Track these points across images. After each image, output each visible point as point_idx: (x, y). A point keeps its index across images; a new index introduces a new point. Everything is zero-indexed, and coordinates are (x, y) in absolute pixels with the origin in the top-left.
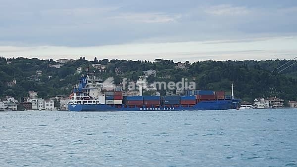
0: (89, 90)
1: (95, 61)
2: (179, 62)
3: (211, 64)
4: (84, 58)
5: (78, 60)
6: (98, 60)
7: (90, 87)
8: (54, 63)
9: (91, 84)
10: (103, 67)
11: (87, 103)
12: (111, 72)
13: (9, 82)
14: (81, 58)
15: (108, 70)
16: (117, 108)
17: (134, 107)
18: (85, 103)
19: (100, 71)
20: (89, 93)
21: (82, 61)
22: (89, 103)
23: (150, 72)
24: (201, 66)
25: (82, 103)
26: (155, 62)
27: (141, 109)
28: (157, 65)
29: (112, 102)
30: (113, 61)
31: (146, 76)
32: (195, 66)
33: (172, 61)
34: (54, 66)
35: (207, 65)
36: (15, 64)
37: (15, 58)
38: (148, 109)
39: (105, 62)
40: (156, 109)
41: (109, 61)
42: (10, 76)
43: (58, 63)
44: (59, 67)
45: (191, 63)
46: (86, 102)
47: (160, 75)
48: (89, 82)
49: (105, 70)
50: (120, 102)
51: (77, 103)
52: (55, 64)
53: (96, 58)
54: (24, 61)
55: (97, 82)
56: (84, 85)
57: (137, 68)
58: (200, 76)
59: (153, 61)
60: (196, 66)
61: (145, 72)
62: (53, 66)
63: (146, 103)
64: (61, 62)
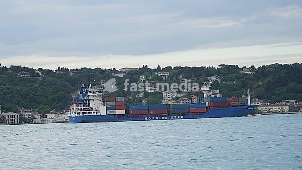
0: (89, 100)
1: (158, 69)
2: (244, 67)
3: (278, 69)
4: (147, 66)
5: (140, 69)
6: (161, 67)
7: (91, 97)
8: (117, 72)
9: (91, 94)
10: (167, 75)
11: (87, 114)
12: (174, 79)
13: (73, 92)
14: (144, 66)
15: (171, 77)
16: (120, 118)
17: (138, 117)
18: (84, 115)
19: (164, 78)
20: (89, 104)
21: (145, 70)
22: (89, 114)
23: (214, 79)
24: (267, 70)
25: (81, 115)
26: (219, 67)
27: (146, 118)
28: (221, 71)
29: (113, 112)
30: (176, 68)
31: (210, 83)
32: (260, 70)
33: (237, 66)
34: (118, 75)
35: (273, 70)
36: (79, 75)
37: (78, 69)
38: (153, 118)
39: (168, 69)
40: (163, 118)
41: (172, 69)
42: (74, 87)
43: (121, 72)
44: (122, 76)
45: (257, 67)
46: (85, 113)
47: (225, 80)
48: (90, 92)
49: (168, 77)
50: (123, 112)
51: (76, 115)
52: (118, 74)
53: (158, 66)
54: (88, 71)
55: (97, 91)
56: (84, 95)
57: (201, 75)
58: (266, 80)
59: (217, 67)
60: (262, 70)
61: (209, 78)
62: (116, 75)
63: (152, 112)
64: (124, 71)
